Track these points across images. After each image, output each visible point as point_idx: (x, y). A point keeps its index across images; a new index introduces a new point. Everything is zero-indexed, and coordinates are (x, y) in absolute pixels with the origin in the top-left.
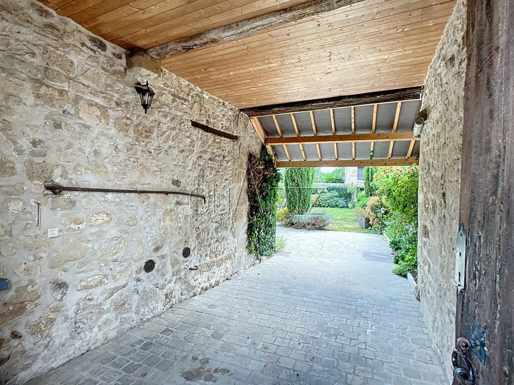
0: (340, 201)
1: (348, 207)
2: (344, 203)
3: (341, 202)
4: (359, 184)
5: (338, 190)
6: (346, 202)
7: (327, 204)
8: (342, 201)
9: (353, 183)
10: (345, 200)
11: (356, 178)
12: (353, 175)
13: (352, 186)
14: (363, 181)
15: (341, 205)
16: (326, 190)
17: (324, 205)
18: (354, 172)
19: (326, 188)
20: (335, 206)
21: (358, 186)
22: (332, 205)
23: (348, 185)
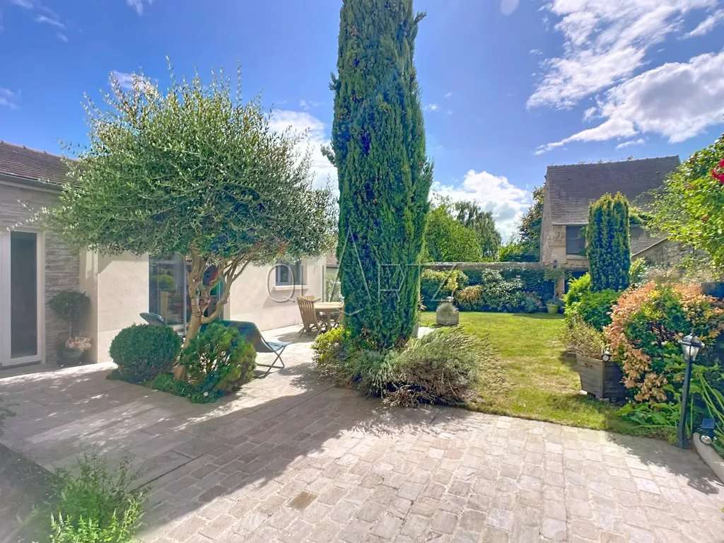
0: (528, 298)
1: (546, 311)
2: (539, 303)
3: (532, 300)
4: (570, 262)
5: (525, 275)
6: (541, 300)
7: (501, 304)
8: (534, 300)
9: (555, 261)
10: (540, 297)
11: (564, 249)
12: (557, 244)
13: (555, 267)
14: (579, 257)
15: (531, 307)
16: (499, 277)
17: (495, 306)
18: (559, 239)
19: (498, 271)
20: (519, 309)
21: (568, 266)
22: (512, 306)
23: (546, 264)
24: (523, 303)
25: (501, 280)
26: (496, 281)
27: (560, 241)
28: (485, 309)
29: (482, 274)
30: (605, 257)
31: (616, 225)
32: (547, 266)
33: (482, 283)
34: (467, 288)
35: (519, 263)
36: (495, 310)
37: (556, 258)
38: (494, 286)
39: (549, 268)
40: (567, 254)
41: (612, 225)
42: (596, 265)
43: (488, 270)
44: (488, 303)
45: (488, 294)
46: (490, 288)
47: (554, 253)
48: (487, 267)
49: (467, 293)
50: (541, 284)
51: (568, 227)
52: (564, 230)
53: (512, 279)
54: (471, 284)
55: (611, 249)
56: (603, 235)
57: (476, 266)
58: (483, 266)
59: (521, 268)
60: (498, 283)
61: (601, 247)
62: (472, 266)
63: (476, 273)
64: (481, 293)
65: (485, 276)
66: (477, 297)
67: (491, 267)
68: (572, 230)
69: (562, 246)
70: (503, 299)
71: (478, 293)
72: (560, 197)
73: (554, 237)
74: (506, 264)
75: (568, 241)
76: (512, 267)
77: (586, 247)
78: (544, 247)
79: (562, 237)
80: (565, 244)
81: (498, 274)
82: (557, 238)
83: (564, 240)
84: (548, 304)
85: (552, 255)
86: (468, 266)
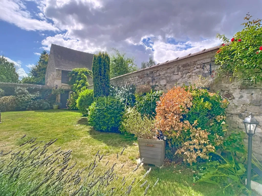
1: (52, 108)
2: (49, 105)
5: (42, 91)
7: (28, 106)
9: (57, 86)
10: (50, 102)
11: (61, 81)
12: (58, 78)
13: (56, 88)
14: (67, 85)
15: (46, 107)
16: (26, 91)
17: (24, 107)
18: (58, 76)
19: (26, 89)
20: (40, 108)
21: (62, 88)
22: (35, 107)
23: (52, 87)
24: (41, 105)
25: (27, 93)
26: (25, 93)
27: (59, 77)
28: (18, 109)
29: (15, 89)
30: (102, 80)
31: (107, 66)
33: (15, 95)
34: (3, 98)
35: (38, 85)
36: (24, 110)
37: (57, 84)
38: (23, 96)
39: (53, 88)
40: (62, 83)
41: (105, 66)
42: (98, 84)
43: (18, 88)
44: (20, 106)
45: (19, 101)
46: (21, 97)
48: (18, 86)
49: (4, 101)
50: (50, 96)
51: (63, 71)
52: (61, 72)
53: (34, 93)
54: (6, 95)
55: (105, 77)
56: (102, 69)
57: (10, 85)
58: (15, 85)
59: (39, 88)
60: (26, 95)
61: (101, 75)
62: (7, 85)
63: (10, 89)
64: (14, 100)
65: (17, 91)
66: (11, 103)
67: (21, 86)
68: (64, 73)
69: (60, 79)
70: (29, 103)
71: (12, 100)
72: (58, 58)
73: (56, 75)
74: (31, 85)
75: (62, 77)
76: (34, 87)
77: (70, 81)
78: (48, 79)
79: (60, 75)
80: (61, 78)
81: (26, 90)
82: (58, 75)
83: (61, 76)
84: (53, 105)
85: (55, 83)
86: (4, 84)
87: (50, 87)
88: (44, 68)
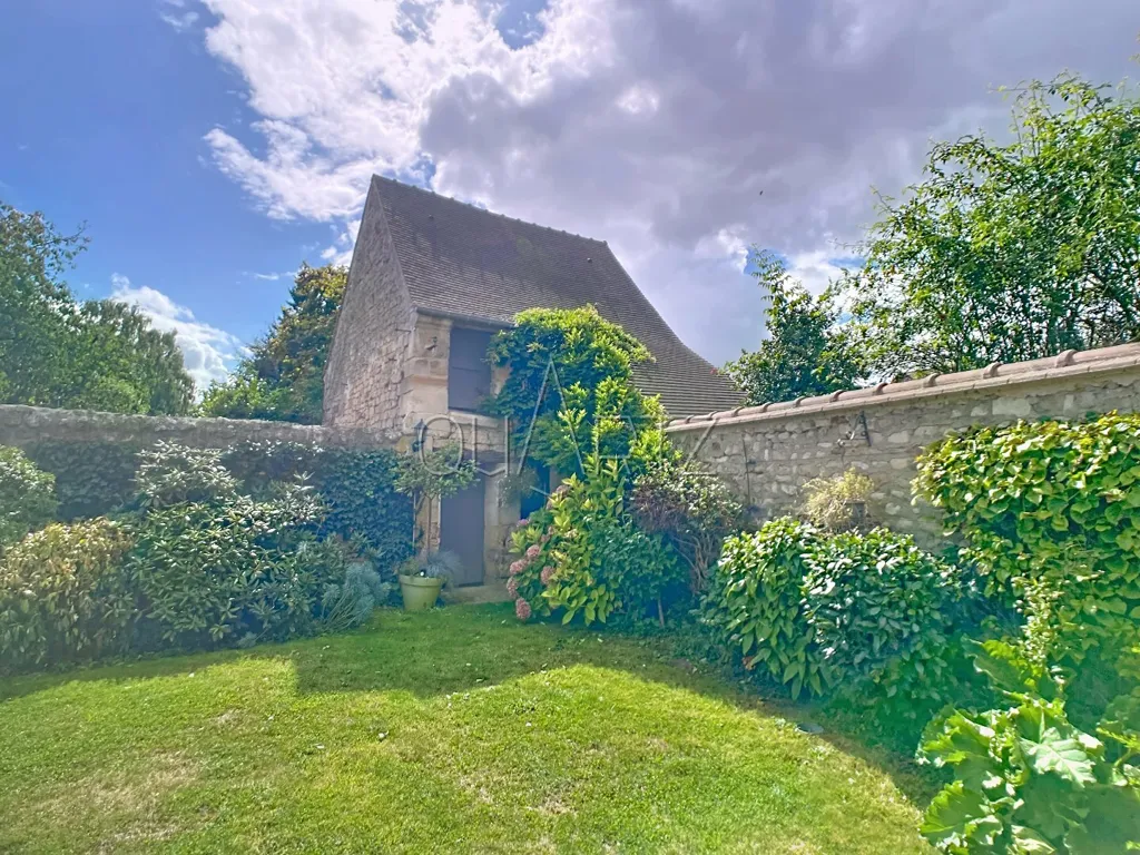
5: (325, 473)
11: (444, 391)
12: (424, 373)
16: (221, 477)
18: (430, 360)
19: (217, 454)
22: (281, 609)
23: (388, 436)
25: (228, 494)
26: (207, 496)
27: (435, 364)
29: (137, 463)
32: (394, 442)
33: (136, 507)
35: (298, 427)
37: (422, 415)
38: (196, 522)
40: (451, 408)
43: (166, 449)
44: (163, 610)
45: (162, 565)
46: (178, 530)
47: (416, 400)
48: (165, 435)
50: (374, 502)
51: (458, 325)
52: (444, 336)
53: (275, 485)
54: (70, 513)
57: (110, 429)
58: (146, 429)
59: (310, 446)
60: (215, 508)
62: (85, 427)
63: (106, 459)
64: (121, 557)
65: (151, 472)
66: (94, 586)
67: (185, 435)
68: (469, 338)
69: (437, 383)
70: (238, 581)
71: (101, 561)
72: (419, 250)
73: (415, 351)
74: (251, 429)
75: (452, 368)
76: (273, 440)
77: (497, 391)
78: (347, 392)
79: (440, 356)
80: (446, 377)
81: (216, 464)
82: (424, 355)
83: (444, 363)
84: (405, 579)
85: (408, 406)
86: (65, 425)
87: (377, 436)
88: (315, 333)
